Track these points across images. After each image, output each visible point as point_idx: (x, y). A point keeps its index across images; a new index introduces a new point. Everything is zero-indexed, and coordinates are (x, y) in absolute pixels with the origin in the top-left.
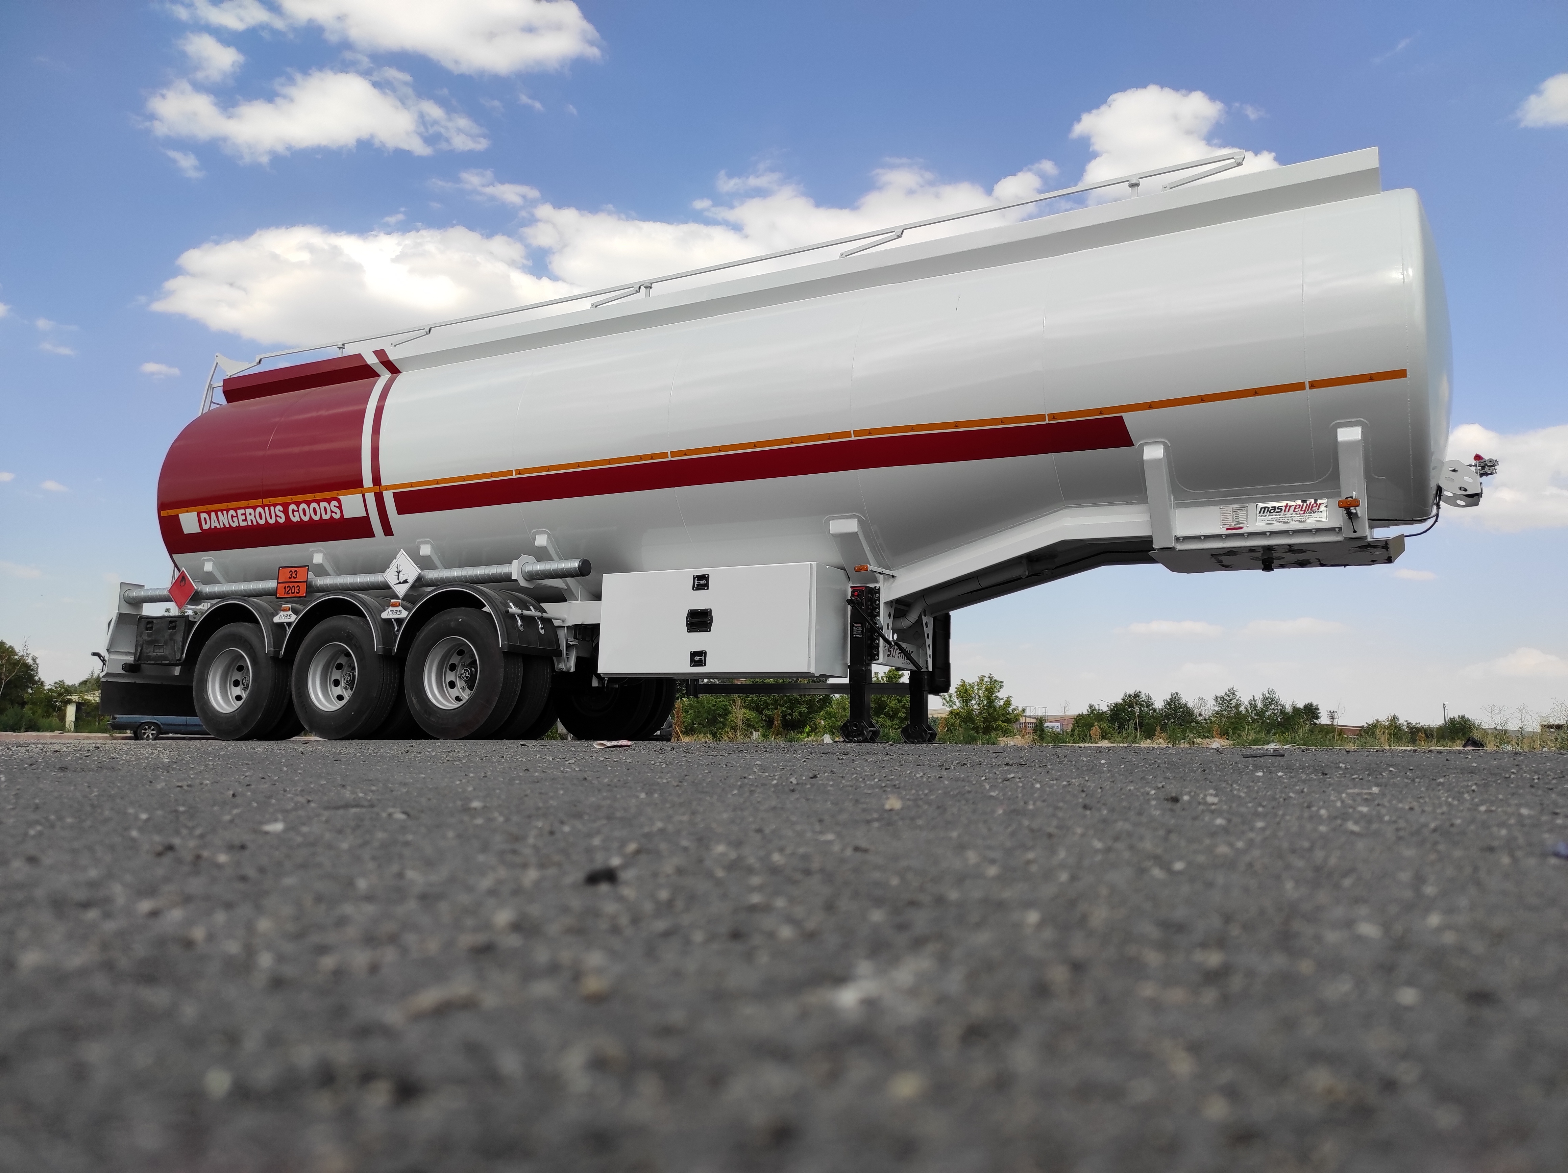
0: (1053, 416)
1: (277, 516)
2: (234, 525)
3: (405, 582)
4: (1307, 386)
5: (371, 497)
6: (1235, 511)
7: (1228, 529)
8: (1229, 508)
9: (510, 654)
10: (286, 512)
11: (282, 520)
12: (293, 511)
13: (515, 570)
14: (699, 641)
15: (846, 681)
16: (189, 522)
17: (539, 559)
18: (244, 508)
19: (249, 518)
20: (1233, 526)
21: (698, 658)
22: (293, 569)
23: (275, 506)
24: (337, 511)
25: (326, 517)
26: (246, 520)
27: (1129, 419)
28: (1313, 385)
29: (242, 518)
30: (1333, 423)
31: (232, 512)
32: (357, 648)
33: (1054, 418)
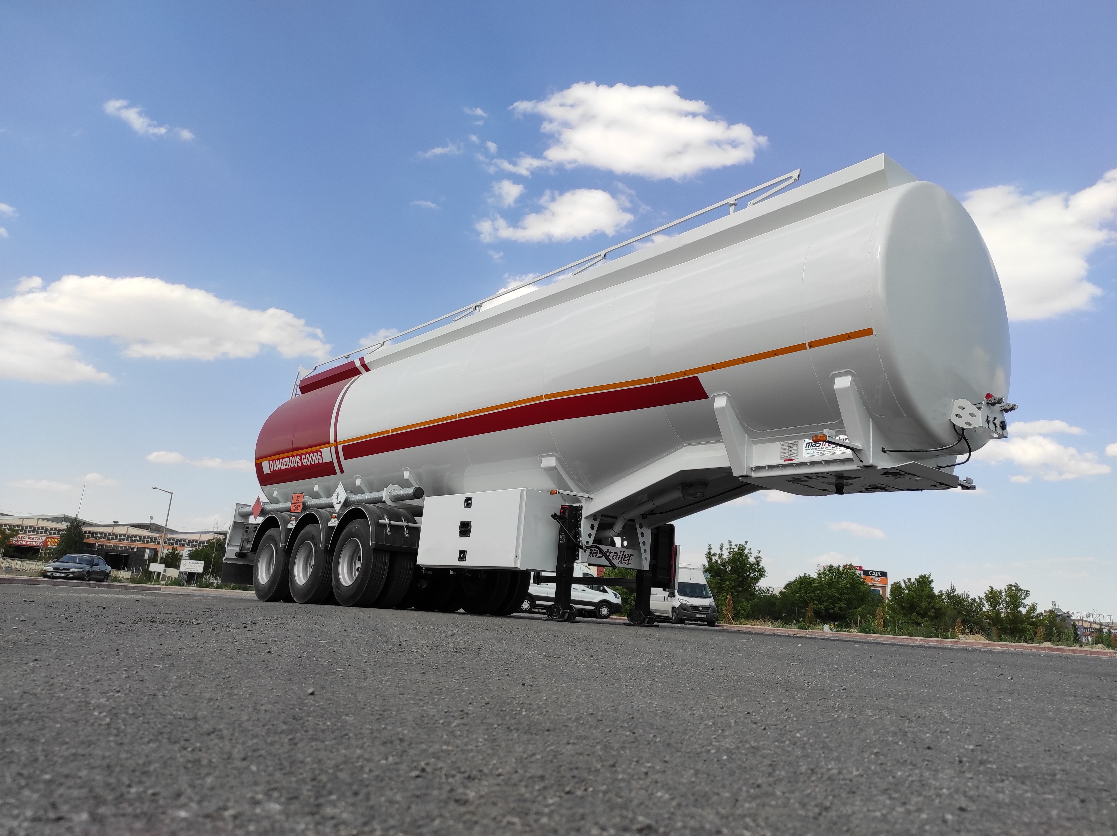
0: (658, 379)
1: (298, 462)
2: (282, 468)
3: (340, 502)
4: (807, 346)
5: (333, 448)
6: (791, 446)
7: (785, 460)
8: (786, 443)
9: (378, 550)
10: (301, 459)
11: (300, 465)
12: (304, 459)
13: (384, 495)
14: (464, 543)
15: (554, 574)
16: (267, 467)
17: (403, 487)
18: (286, 458)
19: (288, 463)
20: (788, 458)
21: (462, 555)
22: (297, 494)
23: (297, 456)
24: (320, 458)
25: (316, 462)
26: (286, 465)
27: (703, 378)
28: (812, 345)
29: (285, 463)
30: (832, 374)
31: (281, 460)
32: (315, 545)
33: (658, 380)
